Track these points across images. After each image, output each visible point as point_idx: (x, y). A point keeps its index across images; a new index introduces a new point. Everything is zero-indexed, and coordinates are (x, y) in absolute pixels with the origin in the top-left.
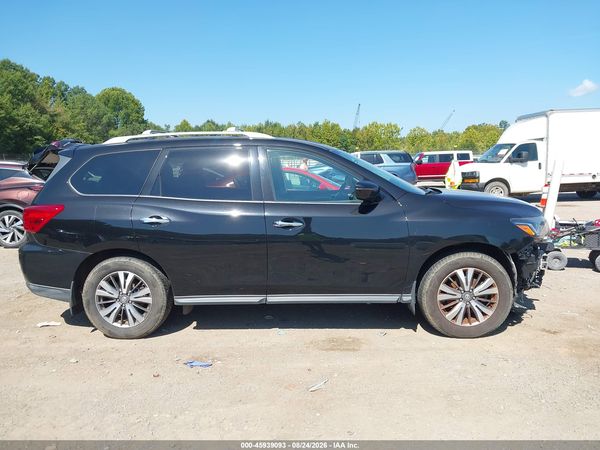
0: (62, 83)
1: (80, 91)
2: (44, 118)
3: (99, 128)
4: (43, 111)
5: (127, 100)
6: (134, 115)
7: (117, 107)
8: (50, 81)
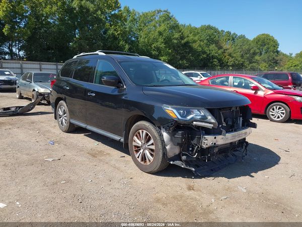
0: (234, 34)
1: (243, 37)
2: (220, 52)
3: (248, 55)
4: (220, 48)
5: (270, 39)
6: (272, 48)
7: (264, 44)
8: (229, 33)
